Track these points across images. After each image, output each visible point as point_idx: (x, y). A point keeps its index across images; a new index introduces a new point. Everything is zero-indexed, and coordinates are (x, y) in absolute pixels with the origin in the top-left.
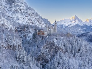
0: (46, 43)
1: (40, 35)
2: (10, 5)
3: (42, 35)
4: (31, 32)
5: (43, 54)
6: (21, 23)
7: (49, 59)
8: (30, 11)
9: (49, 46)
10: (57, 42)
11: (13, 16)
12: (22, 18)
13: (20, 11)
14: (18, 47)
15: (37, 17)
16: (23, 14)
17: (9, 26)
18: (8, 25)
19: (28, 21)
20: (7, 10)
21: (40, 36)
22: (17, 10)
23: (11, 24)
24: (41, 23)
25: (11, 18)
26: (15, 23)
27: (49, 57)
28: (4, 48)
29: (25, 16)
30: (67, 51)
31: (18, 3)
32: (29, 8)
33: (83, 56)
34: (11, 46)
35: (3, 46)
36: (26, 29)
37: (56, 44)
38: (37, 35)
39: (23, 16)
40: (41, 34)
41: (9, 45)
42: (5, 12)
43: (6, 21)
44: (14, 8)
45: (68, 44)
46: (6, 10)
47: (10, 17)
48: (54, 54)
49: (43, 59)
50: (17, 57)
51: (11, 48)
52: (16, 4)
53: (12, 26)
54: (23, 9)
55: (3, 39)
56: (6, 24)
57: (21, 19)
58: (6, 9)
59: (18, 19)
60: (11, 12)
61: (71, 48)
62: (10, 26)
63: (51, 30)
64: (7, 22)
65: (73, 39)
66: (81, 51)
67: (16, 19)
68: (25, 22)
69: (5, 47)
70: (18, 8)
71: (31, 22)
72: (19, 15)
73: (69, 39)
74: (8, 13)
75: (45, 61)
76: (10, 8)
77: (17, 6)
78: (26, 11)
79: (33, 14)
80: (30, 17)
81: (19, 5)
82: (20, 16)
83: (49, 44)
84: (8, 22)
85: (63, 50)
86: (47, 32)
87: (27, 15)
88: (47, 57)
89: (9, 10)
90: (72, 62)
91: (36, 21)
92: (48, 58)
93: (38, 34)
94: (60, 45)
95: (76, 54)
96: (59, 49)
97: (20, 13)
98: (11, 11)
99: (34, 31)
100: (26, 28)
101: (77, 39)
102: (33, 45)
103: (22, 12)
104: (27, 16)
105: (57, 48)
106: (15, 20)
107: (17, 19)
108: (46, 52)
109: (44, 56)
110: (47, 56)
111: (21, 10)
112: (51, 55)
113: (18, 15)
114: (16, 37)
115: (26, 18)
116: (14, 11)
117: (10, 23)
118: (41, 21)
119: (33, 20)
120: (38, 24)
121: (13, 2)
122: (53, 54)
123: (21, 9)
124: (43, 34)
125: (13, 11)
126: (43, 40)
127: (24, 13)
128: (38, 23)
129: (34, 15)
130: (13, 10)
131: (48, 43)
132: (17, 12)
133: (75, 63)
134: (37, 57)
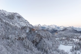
5: (35, 39)
9: (38, 35)
14: (25, 39)
26: (21, 25)
27: (38, 41)
30: (45, 38)
33: (52, 40)
35: (16, 39)
37: (41, 35)
38: (32, 31)
41: (19, 37)
42: (17, 21)
43: (17, 24)
49: (35, 42)
50: (25, 45)
54: (24, 21)
55: (16, 34)
56: (18, 26)
57: (23, 24)
59: (22, 24)
63: (37, 29)
65: (47, 32)
68: (25, 25)
69: (17, 39)
71: (27, 25)
73: (45, 32)
77: (21, 19)
85: (44, 37)
94: (43, 35)
95: (49, 39)
96: (42, 37)
98: (19, 21)
99: (29, 29)
100: (26, 28)
102: (30, 35)
108: (37, 38)
113: (22, 22)
114: (24, 33)
122: (40, 39)
124: (34, 30)
126: (34, 33)
129: (28, 23)
133: (50, 44)
134: (32, 41)
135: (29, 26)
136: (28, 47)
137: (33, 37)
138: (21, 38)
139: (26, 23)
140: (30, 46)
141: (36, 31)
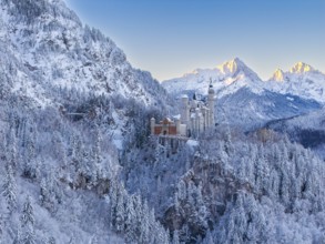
0: (192, 164)
1: (162, 135)
2: (29, 23)
3: (170, 136)
4: (117, 121)
5: (183, 202)
6: (69, 87)
7: (206, 223)
8: (96, 47)
9: (205, 174)
10: (231, 163)
11: (41, 64)
12: (73, 71)
13: (63, 46)
15: (122, 68)
16: (76, 56)
17: (40, 102)
18: (36, 99)
19: (94, 83)
20: (18, 40)
21: (163, 139)
22: (51, 42)
23: (47, 95)
24: (136, 87)
25: (34, 68)
27: (203, 215)
28: (69, 188)
29: (80, 64)
30: (265, 192)
31: (55, 15)
32: (93, 35)
33: (320, 210)
34: (87, 180)
35: (63, 180)
36: (98, 113)
37: (228, 167)
38: (152, 135)
39: (73, 63)
40: (165, 133)
41: (81, 175)
42: (10, 48)
43: (30, 83)
44: (42, 34)
45: (268, 169)
46: (15, 43)
47: (27, 65)
48: (222, 204)
49: (183, 221)
50: (118, 219)
51: (89, 188)
52: (49, 20)
53: (49, 100)
54: (75, 39)
55: (65, 155)
56: (32, 95)
57: (69, 75)
58: (13, 37)
59: (58, 74)
60: (33, 50)
61: (277, 182)
62: (44, 103)
63: (198, 118)
64: (34, 86)
65: (283, 150)
66: (309, 193)
67: (49, 72)
68: (84, 83)
70: (55, 34)
71: (104, 83)
72: (61, 60)
73: (268, 151)
74: (22, 51)
75: (191, 228)
76: (28, 33)
77: (52, 26)
78: (83, 46)
79: (108, 56)
80: (98, 67)
81: (59, 25)
82: (64, 65)
83: (205, 168)
84: (38, 86)
85: (251, 189)
86: (184, 125)
87: (88, 61)
88: (197, 214)
89: (24, 40)
90: (291, 232)
91: (118, 82)
92: (202, 218)
93: (153, 130)
94: (243, 172)
96: (238, 184)
97: (63, 52)
98: (31, 44)
99: (126, 119)
100: (97, 109)
101: (295, 150)
103: (71, 48)
104: (88, 64)
105: (232, 184)
106: (46, 78)
107: (54, 75)
108: (195, 195)
109: (186, 210)
110: (197, 210)
111: (65, 41)
112: (210, 207)
113: (55, 58)
115: (86, 69)
116: (43, 47)
117: (43, 91)
118: (136, 82)
119: (109, 77)
120: (128, 90)
121: (38, 14)
122: (219, 203)
123: (68, 37)
124: (174, 130)
125: (37, 45)
126: (173, 153)
127: (77, 52)
128: (125, 86)
129: (110, 59)
130: (39, 40)
131: (201, 165)
132: (52, 49)
133: (299, 236)
134: (161, 216)
135: (123, 91)
136: (138, 232)
137: (162, 186)
138: (88, 179)
139: (97, 67)
140: (145, 228)
141: (192, 143)
